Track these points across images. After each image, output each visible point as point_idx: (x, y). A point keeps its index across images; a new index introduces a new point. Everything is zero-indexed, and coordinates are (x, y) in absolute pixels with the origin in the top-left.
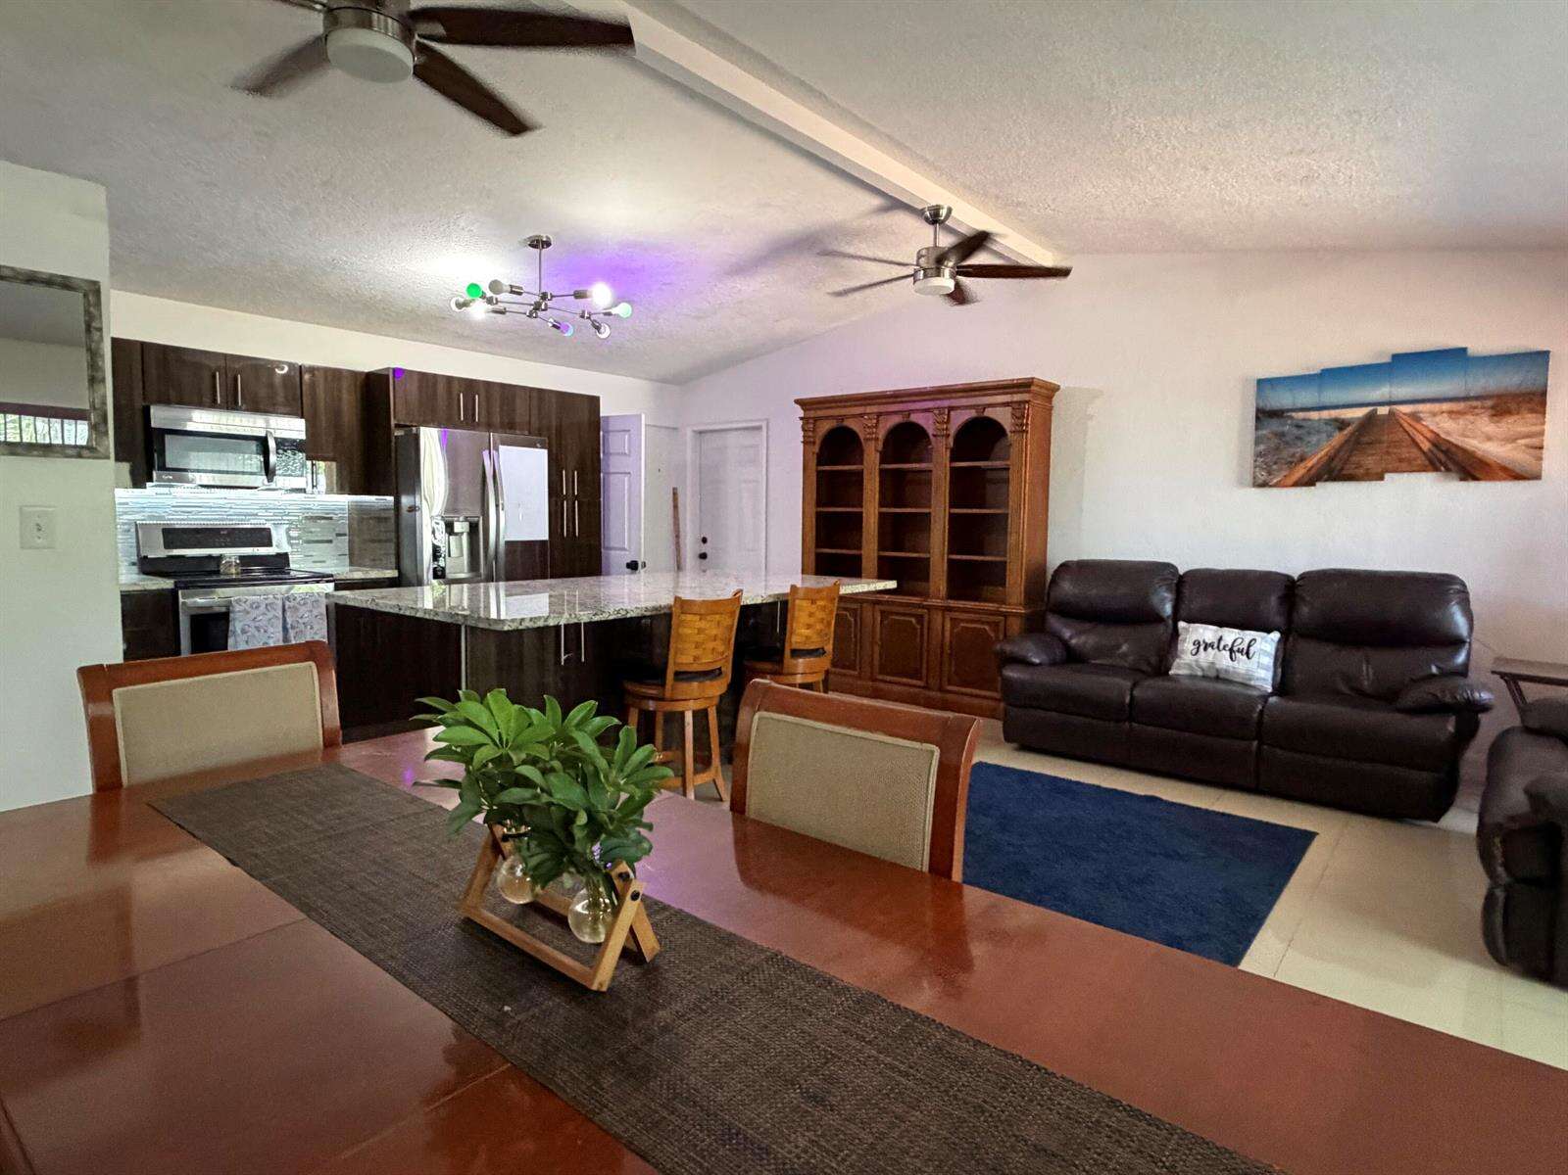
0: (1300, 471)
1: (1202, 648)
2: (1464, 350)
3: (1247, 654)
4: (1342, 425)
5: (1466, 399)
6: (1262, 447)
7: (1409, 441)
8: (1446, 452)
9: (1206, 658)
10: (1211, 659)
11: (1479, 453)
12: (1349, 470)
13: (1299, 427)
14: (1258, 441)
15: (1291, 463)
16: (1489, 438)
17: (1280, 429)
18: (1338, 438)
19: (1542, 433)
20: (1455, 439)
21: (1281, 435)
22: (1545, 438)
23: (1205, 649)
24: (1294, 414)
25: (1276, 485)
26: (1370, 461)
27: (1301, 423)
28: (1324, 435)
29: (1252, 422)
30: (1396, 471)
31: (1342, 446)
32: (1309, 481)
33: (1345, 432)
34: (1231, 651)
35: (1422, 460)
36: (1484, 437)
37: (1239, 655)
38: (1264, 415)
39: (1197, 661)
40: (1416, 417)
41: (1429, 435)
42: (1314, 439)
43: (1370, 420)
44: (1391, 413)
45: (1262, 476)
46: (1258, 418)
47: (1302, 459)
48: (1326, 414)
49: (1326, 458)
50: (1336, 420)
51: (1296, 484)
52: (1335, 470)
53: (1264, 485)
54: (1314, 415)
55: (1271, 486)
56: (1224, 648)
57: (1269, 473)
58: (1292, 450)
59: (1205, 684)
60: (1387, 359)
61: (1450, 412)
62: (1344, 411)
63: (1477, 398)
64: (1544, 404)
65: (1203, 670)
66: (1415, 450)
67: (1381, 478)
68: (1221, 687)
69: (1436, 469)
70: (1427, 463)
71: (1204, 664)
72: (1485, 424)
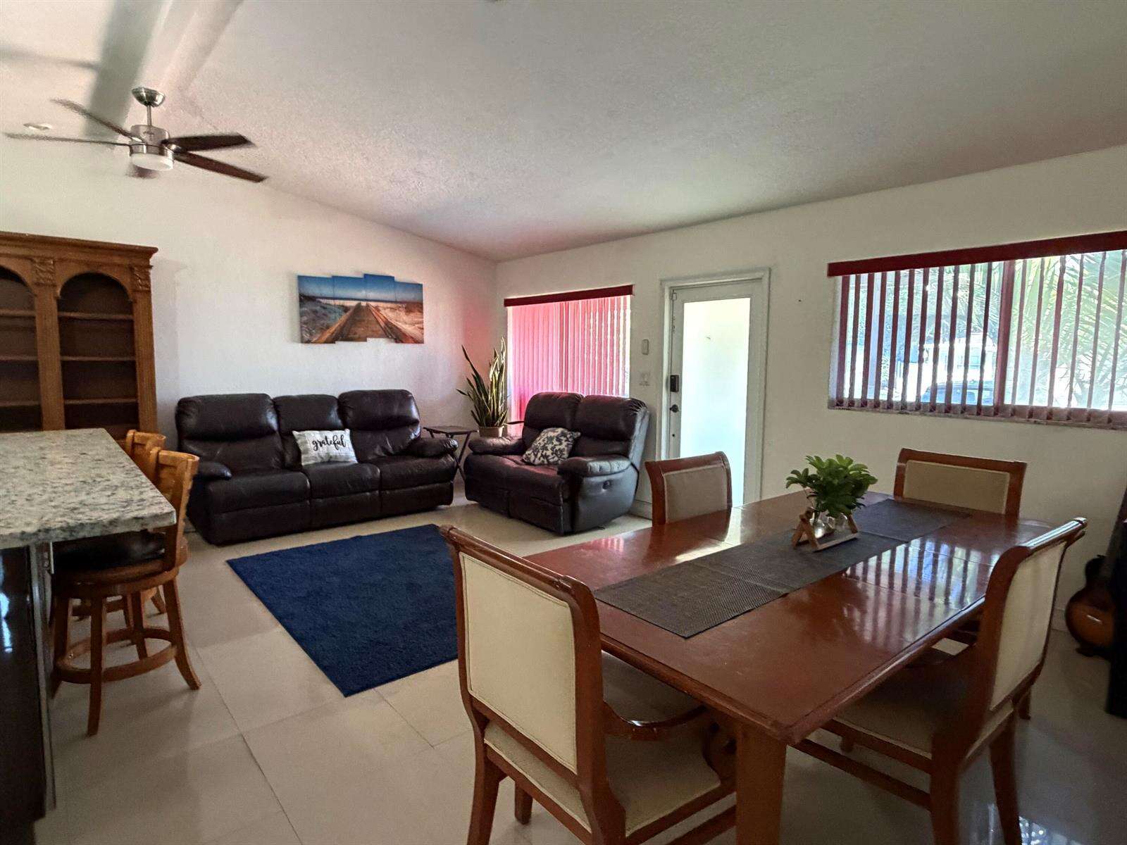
0: (327, 335)
1: (319, 445)
2: (393, 277)
3: (343, 444)
4: (346, 309)
5: (396, 302)
6: (305, 318)
7: (375, 322)
8: (391, 328)
9: (323, 450)
10: (326, 451)
11: (403, 330)
12: (351, 336)
13: (324, 308)
14: (302, 314)
15: (322, 329)
16: (406, 323)
17: (314, 308)
18: (345, 317)
19: (422, 322)
20: (393, 322)
21: (315, 312)
22: (424, 324)
23: (321, 446)
24: (321, 300)
25: (315, 343)
26: (360, 331)
27: (325, 306)
28: (337, 314)
29: (297, 304)
30: (372, 336)
31: (347, 320)
32: (332, 341)
33: (348, 314)
34: (334, 444)
35: (381, 332)
36: (403, 322)
37: (339, 445)
38: (304, 299)
39: (319, 454)
40: (377, 308)
41: (385, 320)
42: (333, 316)
43: (358, 308)
44: (368, 306)
45: (307, 337)
46: (301, 300)
47: (328, 327)
48: (338, 302)
49: (339, 328)
50: (343, 306)
51: (326, 342)
52: (344, 335)
53: (308, 342)
54: (332, 302)
55: (312, 343)
56: (331, 443)
57: (311, 335)
58: (322, 322)
59: (324, 467)
60: (361, 276)
61: (391, 308)
62: (346, 301)
63: (401, 303)
64: (422, 308)
65: (322, 458)
66: (378, 326)
67: (366, 340)
68: (333, 466)
69: (388, 337)
70: (383, 333)
71: (323, 454)
72: (403, 316)
